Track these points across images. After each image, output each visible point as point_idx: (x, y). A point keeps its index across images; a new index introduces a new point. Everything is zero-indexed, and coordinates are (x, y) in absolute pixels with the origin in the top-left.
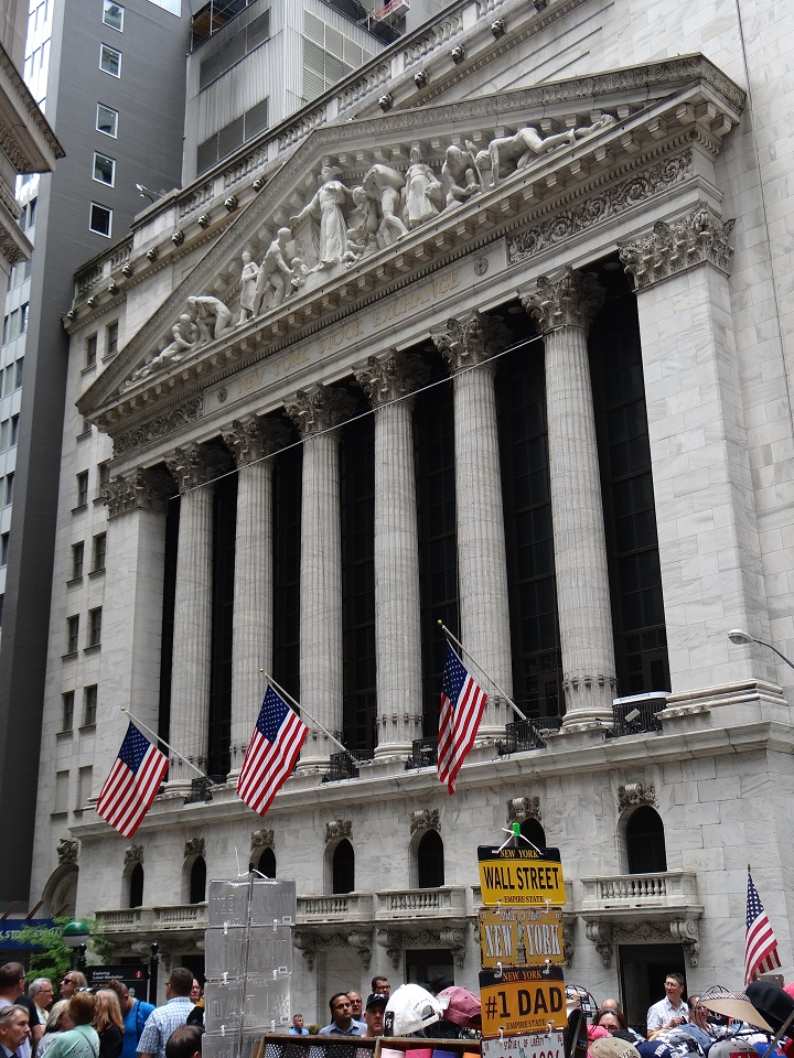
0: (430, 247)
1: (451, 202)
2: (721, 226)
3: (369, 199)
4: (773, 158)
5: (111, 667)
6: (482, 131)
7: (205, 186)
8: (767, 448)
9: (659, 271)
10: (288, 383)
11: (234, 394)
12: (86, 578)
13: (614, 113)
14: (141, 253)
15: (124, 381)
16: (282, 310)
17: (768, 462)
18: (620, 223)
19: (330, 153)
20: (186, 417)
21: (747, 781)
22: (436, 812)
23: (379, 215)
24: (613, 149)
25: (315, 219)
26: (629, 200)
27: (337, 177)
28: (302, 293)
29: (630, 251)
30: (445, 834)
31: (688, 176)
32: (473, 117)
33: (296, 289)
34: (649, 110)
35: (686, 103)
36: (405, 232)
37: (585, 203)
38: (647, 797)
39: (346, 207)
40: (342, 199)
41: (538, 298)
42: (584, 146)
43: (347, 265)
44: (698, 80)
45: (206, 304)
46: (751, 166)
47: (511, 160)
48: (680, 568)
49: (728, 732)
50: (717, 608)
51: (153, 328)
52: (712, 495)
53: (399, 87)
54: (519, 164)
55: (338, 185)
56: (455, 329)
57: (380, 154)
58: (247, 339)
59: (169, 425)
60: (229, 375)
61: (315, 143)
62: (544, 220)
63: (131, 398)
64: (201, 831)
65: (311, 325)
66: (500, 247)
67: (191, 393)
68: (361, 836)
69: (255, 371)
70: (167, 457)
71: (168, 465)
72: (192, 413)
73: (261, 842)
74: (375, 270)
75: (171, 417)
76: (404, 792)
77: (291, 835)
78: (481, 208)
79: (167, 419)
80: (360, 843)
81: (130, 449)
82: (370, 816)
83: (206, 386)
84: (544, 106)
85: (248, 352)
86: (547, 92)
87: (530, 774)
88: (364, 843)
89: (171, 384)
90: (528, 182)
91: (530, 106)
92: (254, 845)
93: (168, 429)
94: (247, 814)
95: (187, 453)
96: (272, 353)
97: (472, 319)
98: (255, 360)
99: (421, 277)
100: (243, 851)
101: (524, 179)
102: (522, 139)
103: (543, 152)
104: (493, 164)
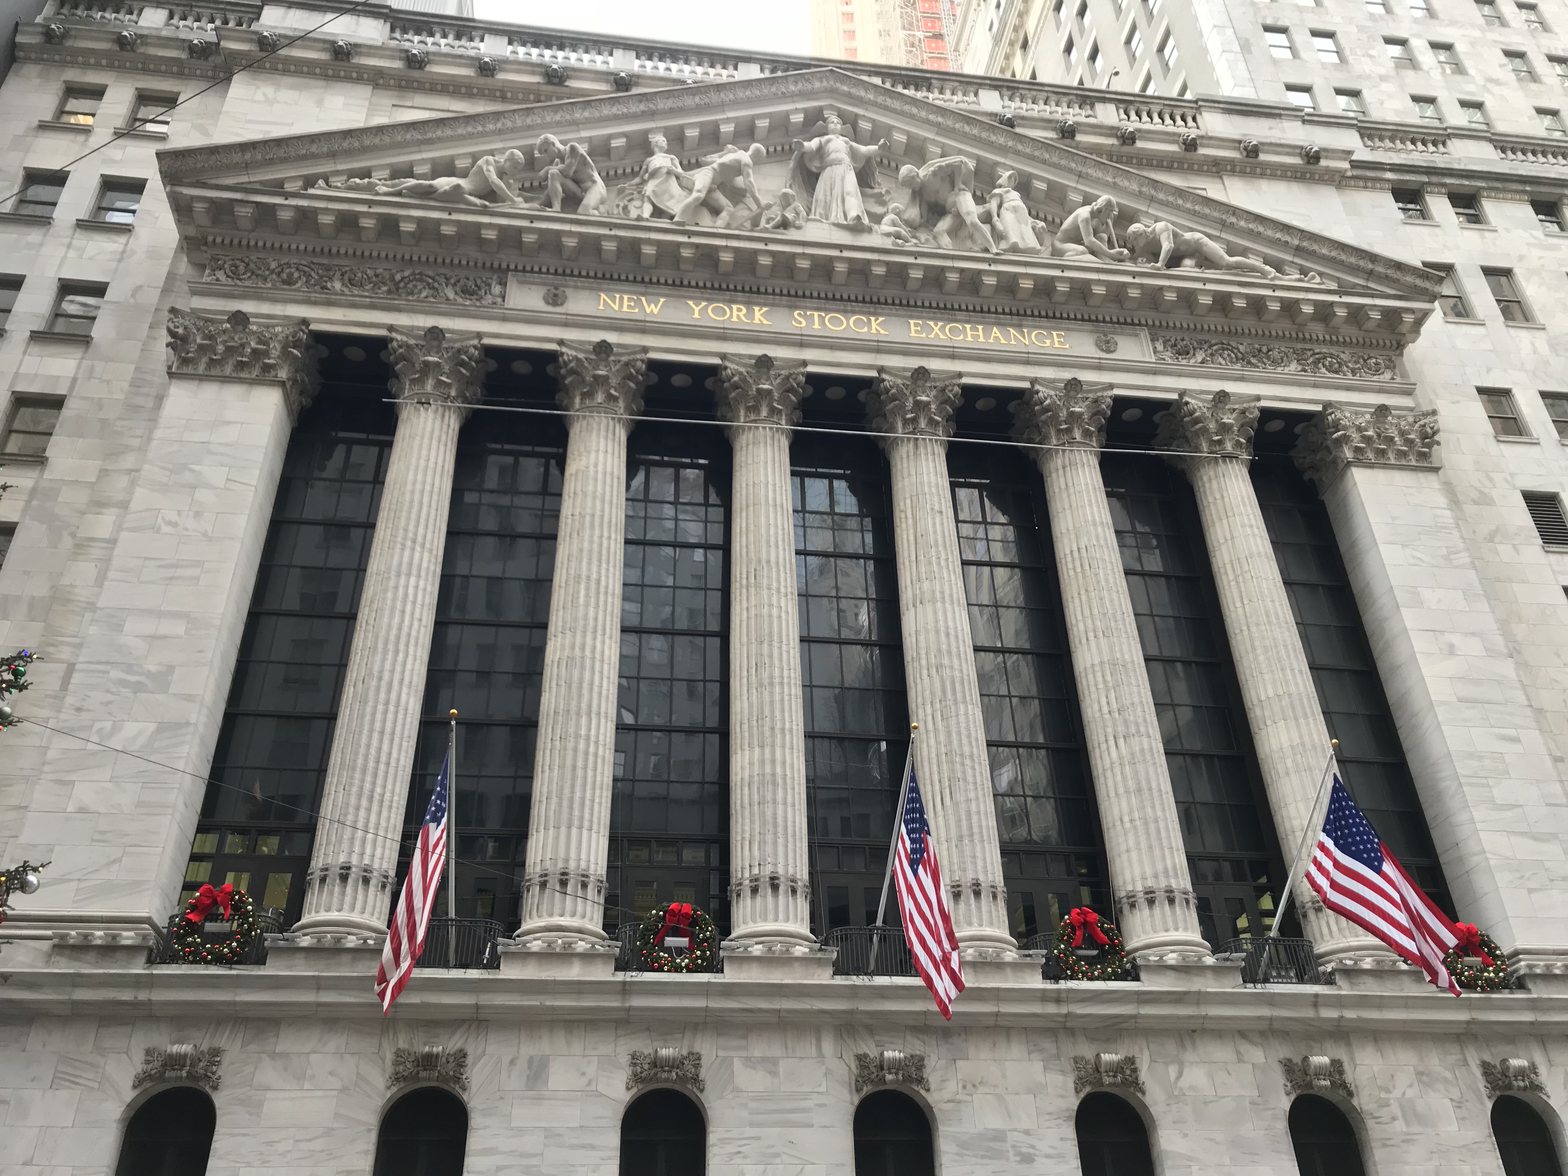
9: (1381, 453)
10: (721, 339)
11: (590, 306)
15: (312, 176)
16: (753, 238)
19: (844, 107)
20: (448, 292)
22: (1131, 1061)
29: (1342, 419)
31: (1399, 379)
33: (785, 224)
34: (1372, 296)
36: (995, 249)
42: (1288, 289)
43: (895, 241)
44: (1433, 297)
45: (584, 159)
54: (1187, 264)
56: (1072, 393)
57: (938, 150)
58: (659, 243)
59: (393, 288)
60: (580, 275)
61: (825, 84)
62: (1200, 337)
63: (327, 209)
64: (453, 1034)
65: (781, 283)
66: (1136, 335)
67: (471, 264)
68: (952, 1088)
69: (644, 294)
70: (397, 331)
71: (395, 344)
72: (466, 292)
73: (665, 1075)
74: (943, 269)
75: (403, 278)
76: (1066, 1016)
77: (754, 1069)
78: (1137, 280)
79: (392, 278)
80: (949, 1101)
81: (269, 285)
82: (972, 1052)
83: (516, 269)
84: (1224, 225)
85: (644, 262)
86: (1234, 214)
87: (1332, 1019)
88: (959, 1102)
89: (447, 230)
90: (1209, 287)
91: (1205, 217)
92: (637, 1078)
93: (389, 292)
94: (629, 1009)
95: (445, 345)
96: (689, 286)
97: (1105, 394)
98: (647, 279)
99: (1004, 313)
100: (600, 1089)
101: (1205, 281)
102: (1197, 242)
103: (1230, 267)
104: (1167, 246)
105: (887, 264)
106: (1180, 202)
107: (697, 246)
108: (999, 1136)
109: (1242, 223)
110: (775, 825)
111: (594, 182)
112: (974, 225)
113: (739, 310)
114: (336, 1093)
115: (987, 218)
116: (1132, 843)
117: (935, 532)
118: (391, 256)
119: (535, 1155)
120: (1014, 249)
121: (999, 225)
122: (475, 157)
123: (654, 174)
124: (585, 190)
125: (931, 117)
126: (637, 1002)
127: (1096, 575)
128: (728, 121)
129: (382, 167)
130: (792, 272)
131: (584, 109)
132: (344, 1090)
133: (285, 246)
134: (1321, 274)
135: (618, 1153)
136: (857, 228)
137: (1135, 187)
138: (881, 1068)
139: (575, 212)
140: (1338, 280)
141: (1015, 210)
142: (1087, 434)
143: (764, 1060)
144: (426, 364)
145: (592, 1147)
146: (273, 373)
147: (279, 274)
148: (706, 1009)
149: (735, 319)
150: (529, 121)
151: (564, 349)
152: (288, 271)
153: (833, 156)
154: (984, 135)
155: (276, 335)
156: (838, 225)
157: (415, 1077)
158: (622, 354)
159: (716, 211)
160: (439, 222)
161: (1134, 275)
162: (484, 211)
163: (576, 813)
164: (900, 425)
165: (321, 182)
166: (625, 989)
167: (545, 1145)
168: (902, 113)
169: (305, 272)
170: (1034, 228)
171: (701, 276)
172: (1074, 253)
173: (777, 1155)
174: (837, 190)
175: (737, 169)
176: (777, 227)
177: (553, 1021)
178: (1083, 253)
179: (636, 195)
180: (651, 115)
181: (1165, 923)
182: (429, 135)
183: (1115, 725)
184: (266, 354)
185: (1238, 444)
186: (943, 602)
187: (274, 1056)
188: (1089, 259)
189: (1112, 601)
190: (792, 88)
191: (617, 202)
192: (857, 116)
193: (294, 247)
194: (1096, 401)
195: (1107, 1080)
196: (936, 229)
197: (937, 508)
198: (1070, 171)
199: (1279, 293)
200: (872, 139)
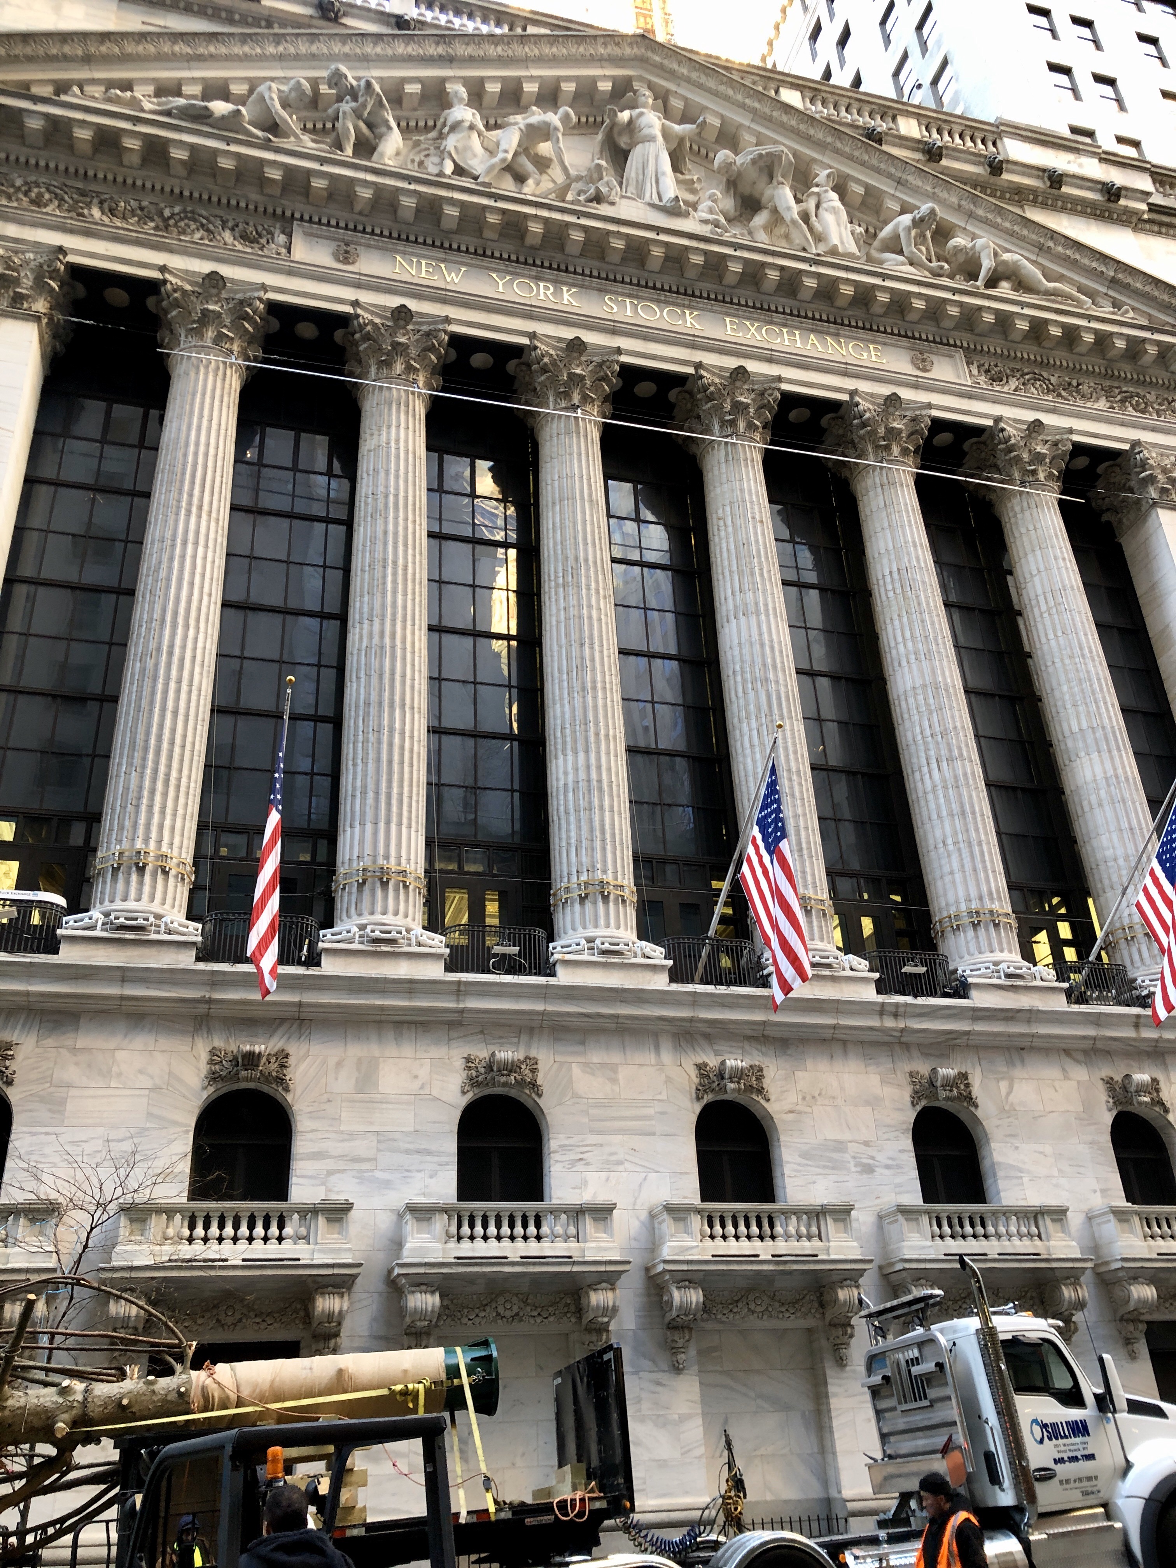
11: (379, 266)
16: (564, 210)
19: (650, 77)
22: (964, 1076)
30: (987, 1116)
33: (598, 198)
36: (815, 250)
54: (1005, 286)
56: (891, 409)
57: (754, 140)
58: (462, 204)
59: (161, 224)
60: (373, 233)
61: (635, 50)
62: (1012, 365)
63: (84, 121)
64: (274, 1031)
65: (592, 264)
66: (951, 357)
67: (251, 207)
68: (792, 1099)
69: (443, 261)
70: (170, 272)
71: (169, 286)
72: (245, 237)
73: (503, 1079)
74: (763, 265)
75: (173, 215)
76: (902, 1030)
77: (593, 1074)
78: (956, 298)
79: (161, 214)
80: (791, 1112)
81: (15, 204)
82: (809, 1063)
83: (302, 219)
84: (1041, 248)
85: (446, 224)
86: (1052, 238)
87: (1152, 1040)
88: (800, 1113)
89: (226, 163)
90: (1026, 311)
91: (1022, 238)
92: (473, 1082)
93: (157, 228)
94: (462, 1011)
95: (224, 295)
96: (492, 256)
97: (924, 412)
98: (446, 245)
99: (821, 320)
100: (435, 1093)
101: (1022, 304)
102: (1015, 263)
103: (1048, 293)
104: (987, 263)
105: (706, 253)
106: (999, 220)
107: (504, 212)
108: (840, 1146)
109: (1060, 249)
110: (603, 832)
111: (390, 128)
112: (793, 222)
113: (548, 289)
114: (147, 1092)
115: (805, 217)
116: (956, 865)
117: (757, 541)
118: (158, 187)
119: (368, 1160)
120: (834, 252)
121: (818, 227)
122: (253, 84)
123: (455, 127)
124: (379, 137)
125: (747, 101)
126: (473, 1003)
127: (918, 597)
128: (532, 79)
129: (145, 81)
130: (603, 252)
131: (375, 44)
132: (156, 1089)
133: (33, 161)
134: (1133, 309)
135: (455, 1159)
136: (674, 210)
137: (954, 200)
138: (721, 1076)
139: (369, 160)
140: (1150, 317)
141: (834, 210)
142: (905, 452)
143: (602, 1065)
144: (205, 313)
145: (429, 1152)
146: (25, 305)
147: (26, 194)
148: (543, 1013)
149: (542, 297)
150: (314, 48)
151: (359, 311)
152: (36, 190)
153: (646, 131)
154: (802, 127)
155: (27, 262)
156: (653, 206)
157: (235, 1077)
158: (422, 324)
159: (520, 179)
160: (216, 152)
161: (955, 291)
162: (266, 145)
163: (394, 809)
164: (716, 427)
165: (76, 89)
166: (459, 989)
167: (379, 1150)
168: (716, 94)
169: (56, 195)
170: (853, 233)
171: (507, 248)
172: (894, 263)
173: (620, 1163)
174: (651, 168)
175: (543, 132)
176: (590, 200)
177: (380, 1022)
178: (903, 264)
179: (432, 151)
180: (450, 60)
181: (990, 944)
182: (201, 50)
183: (938, 749)
184: (17, 282)
185: (1050, 476)
186: (767, 615)
187: (74, 1050)
188: (908, 270)
189: (933, 624)
190: (602, 50)
191: (411, 156)
192: (668, 91)
193: (42, 163)
194: (914, 420)
195: (943, 1094)
196: (752, 224)
197: (758, 517)
198: (890, 176)
199: (1094, 325)
200: (684, 119)
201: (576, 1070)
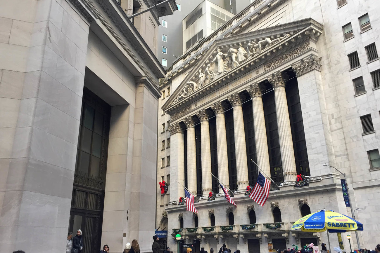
0: (245, 67)
1: (249, 57)
2: (318, 59)
3: (229, 56)
4: (331, 42)
5: (173, 171)
6: (257, 39)
7: (189, 54)
8: (333, 115)
9: (302, 72)
10: (212, 101)
11: (199, 104)
12: (165, 149)
13: (289, 33)
14: (175, 71)
15: (172, 102)
16: (209, 84)
17: (333, 118)
18: (292, 60)
19: (219, 46)
20: (187, 110)
21: (331, 198)
22: (253, 205)
23: (232, 60)
24: (289, 42)
25: (216, 62)
26: (294, 54)
27: (221, 51)
28: (213, 80)
29: (295, 67)
30: (255, 210)
31: (309, 48)
32: (254, 36)
33: (212, 79)
34: (298, 32)
35: (307, 30)
36: (238, 64)
37: (283, 55)
38: (306, 201)
39: (224, 58)
40: (223, 57)
41: (272, 79)
42: (282, 42)
43: (224, 73)
44: (310, 24)
45: (191, 83)
46: (325, 44)
47: (264, 45)
48: (311, 145)
49: (325, 186)
50: (321, 155)
51: (178, 89)
52: (319, 127)
53: (235, 28)
54: (266, 47)
55: (222, 53)
56: (252, 87)
57: (231, 45)
58: (201, 91)
60: (197, 100)
61: (215, 44)
62: (273, 60)
63: (174, 106)
65: (216, 87)
66: (262, 67)
67: (188, 104)
69: (204, 99)
70: (183, 120)
72: (189, 109)
74: (231, 74)
75: (184, 110)
81: (175, 118)
83: (192, 103)
84: (271, 32)
85: (201, 94)
90: (269, 51)
91: (268, 33)
92: (209, 213)
93: (183, 113)
95: (188, 119)
96: (208, 94)
97: (256, 85)
98: (203, 96)
99: (243, 75)
100: (206, 214)
102: (267, 40)
103: (271, 44)
105: (225, 77)
106: (263, 32)
107: (205, 89)
118: (182, 108)
120: (240, 62)
124: (194, 87)
132: (190, 216)
135: (209, 221)
138: (228, 209)
139: (193, 91)
140: (293, 31)
148: (213, 205)
149: (213, 97)
151: (197, 114)
154: (235, 39)
156: (218, 74)
158: (202, 111)
160: (183, 102)
161: (257, 57)
169: (177, 115)
170: (243, 55)
180: (198, 67)
184: (175, 129)
190: (212, 48)
193: (175, 112)
195: (249, 209)
199: (280, 44)
201: (217, 211)
